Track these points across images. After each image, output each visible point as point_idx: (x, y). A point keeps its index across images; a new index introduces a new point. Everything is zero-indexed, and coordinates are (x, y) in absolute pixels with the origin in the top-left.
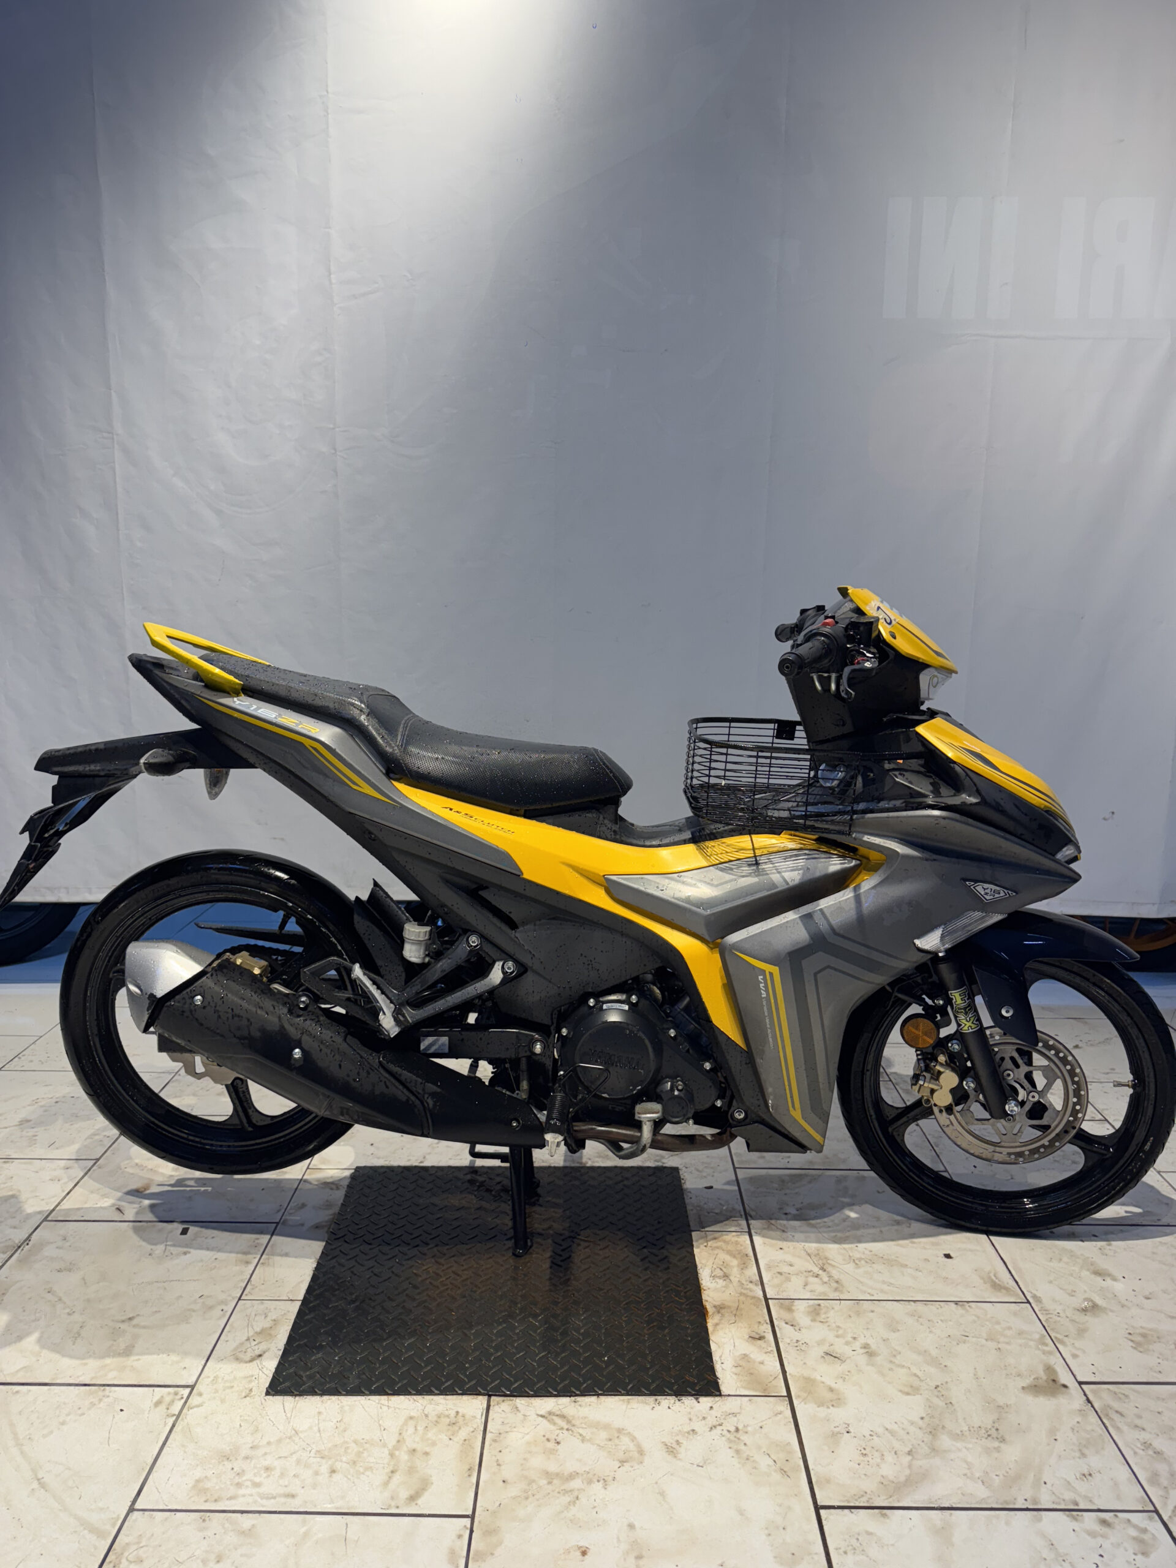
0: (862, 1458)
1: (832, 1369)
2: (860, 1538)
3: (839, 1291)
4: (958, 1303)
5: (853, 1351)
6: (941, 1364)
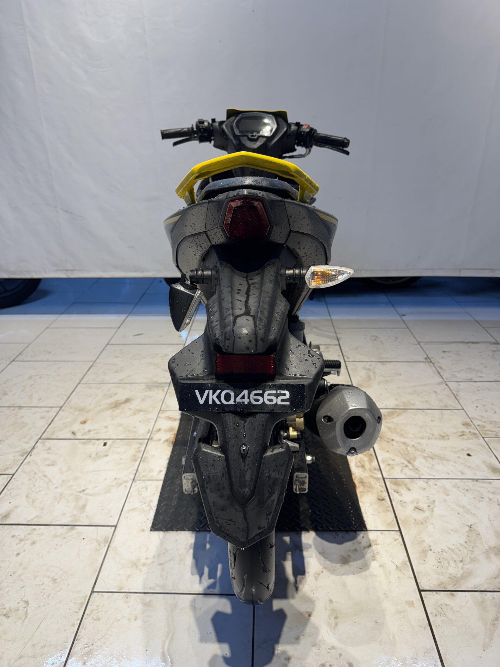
1: (419, 516)
2: (442, 608)
3: (418, 474)
4: (477, 480)
5: (429, 506)
6: (472, 513)
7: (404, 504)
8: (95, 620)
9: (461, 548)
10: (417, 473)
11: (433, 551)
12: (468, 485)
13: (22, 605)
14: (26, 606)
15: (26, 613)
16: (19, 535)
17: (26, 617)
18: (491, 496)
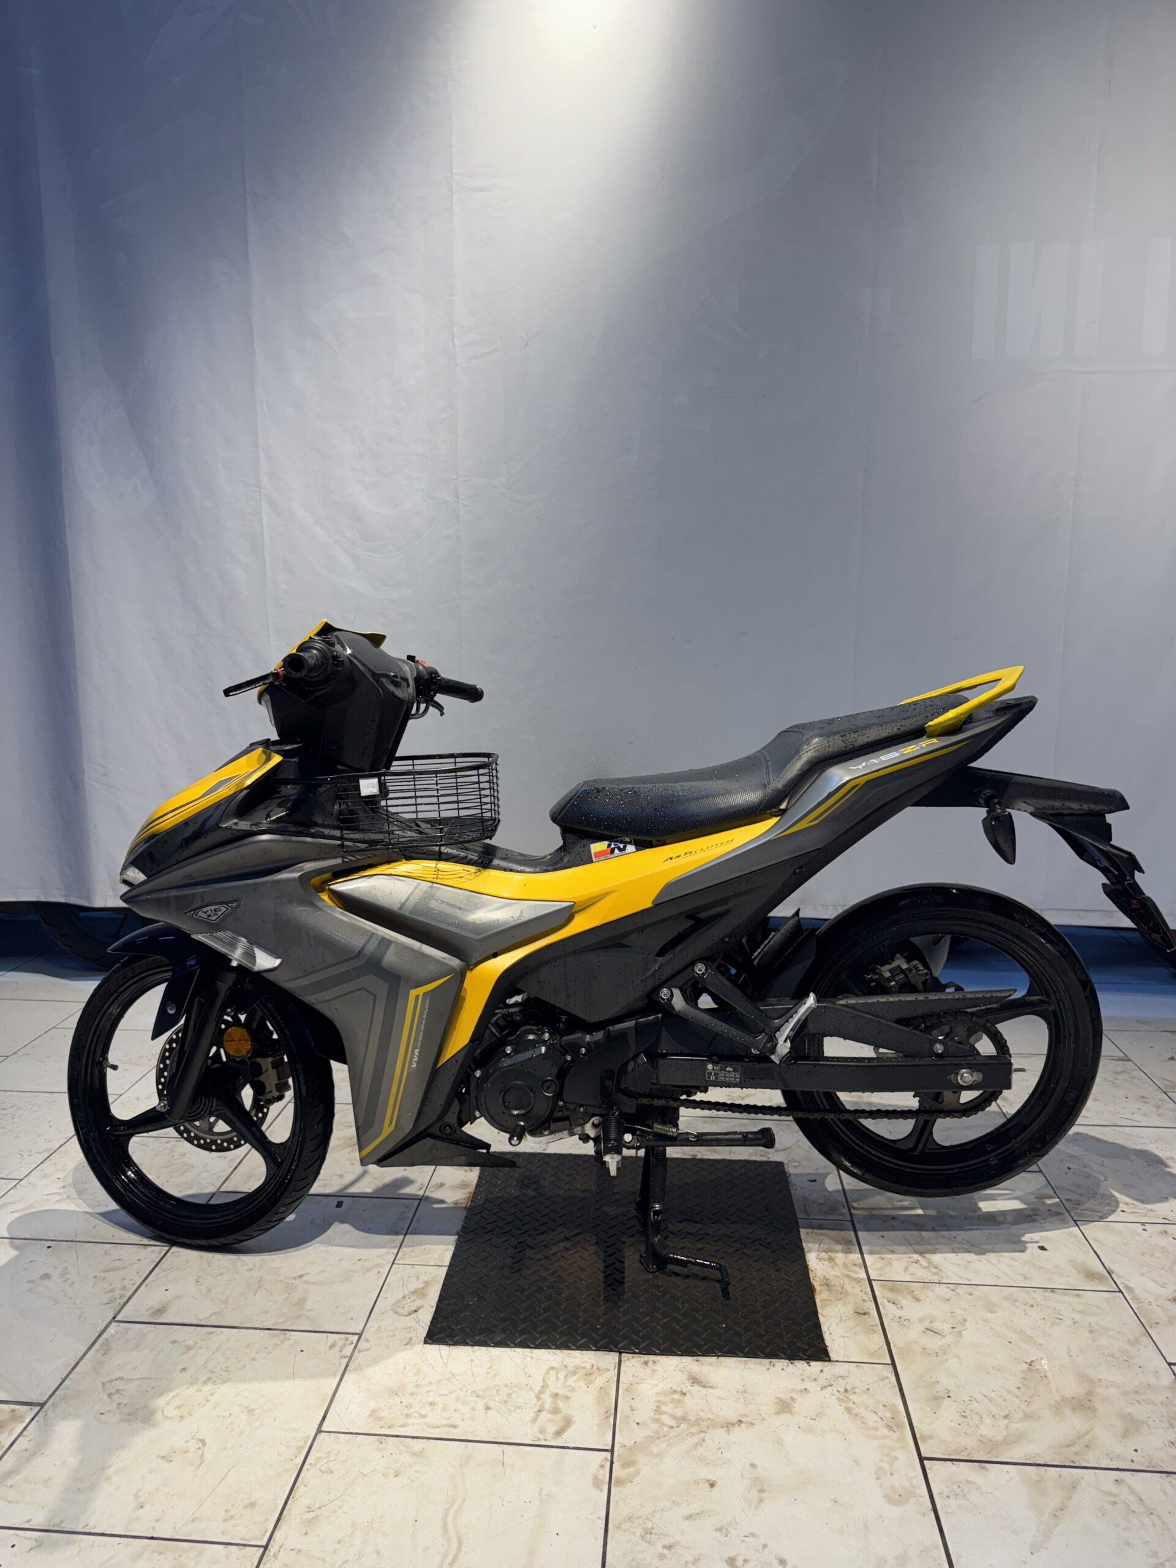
0: (962, 1419)
1: (932, 1343)
2: (961, 1485)
3: (939, 1275)
4: (1053, 1290)
5: (953, 1328)
6: (1036, 1342)
7: (906, 1323)
8: (324, 1473)
9: (1008, 1397)
10: (935, 1274)
11: (953, 1399)
12: (1034, 1298)
13: (193, 1445)
14: (201, 1446)
15: (202, 1457)
16: (184, 1341)
17: (202, 1462)
18: (1077, 1317)
